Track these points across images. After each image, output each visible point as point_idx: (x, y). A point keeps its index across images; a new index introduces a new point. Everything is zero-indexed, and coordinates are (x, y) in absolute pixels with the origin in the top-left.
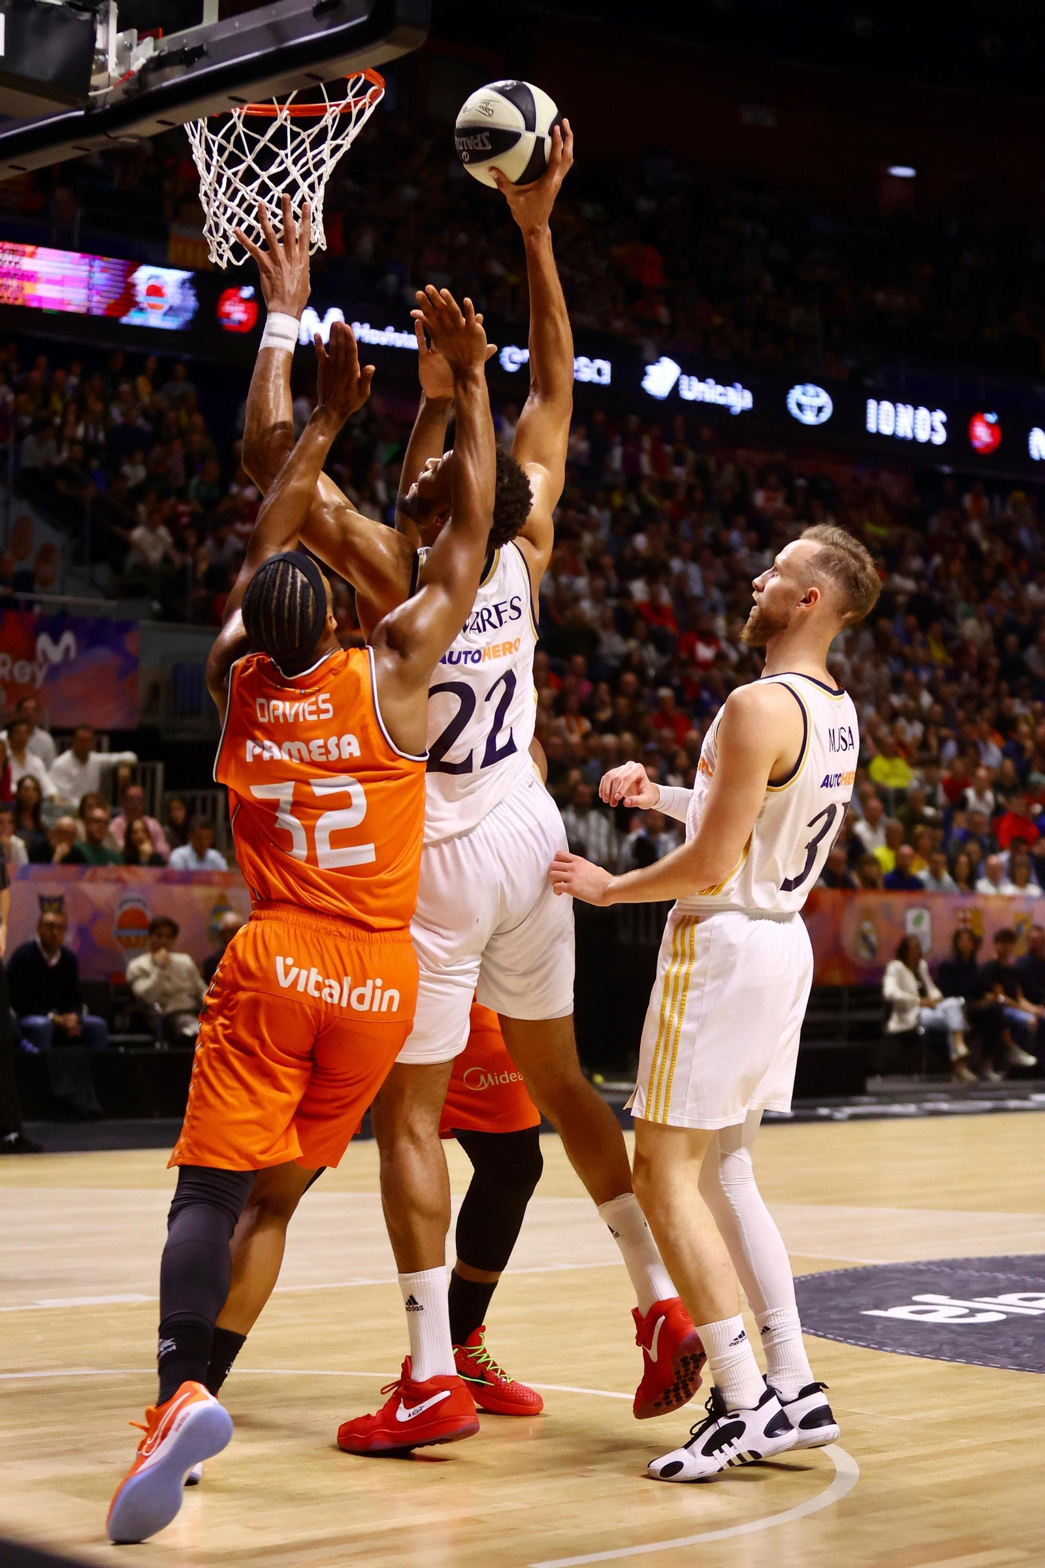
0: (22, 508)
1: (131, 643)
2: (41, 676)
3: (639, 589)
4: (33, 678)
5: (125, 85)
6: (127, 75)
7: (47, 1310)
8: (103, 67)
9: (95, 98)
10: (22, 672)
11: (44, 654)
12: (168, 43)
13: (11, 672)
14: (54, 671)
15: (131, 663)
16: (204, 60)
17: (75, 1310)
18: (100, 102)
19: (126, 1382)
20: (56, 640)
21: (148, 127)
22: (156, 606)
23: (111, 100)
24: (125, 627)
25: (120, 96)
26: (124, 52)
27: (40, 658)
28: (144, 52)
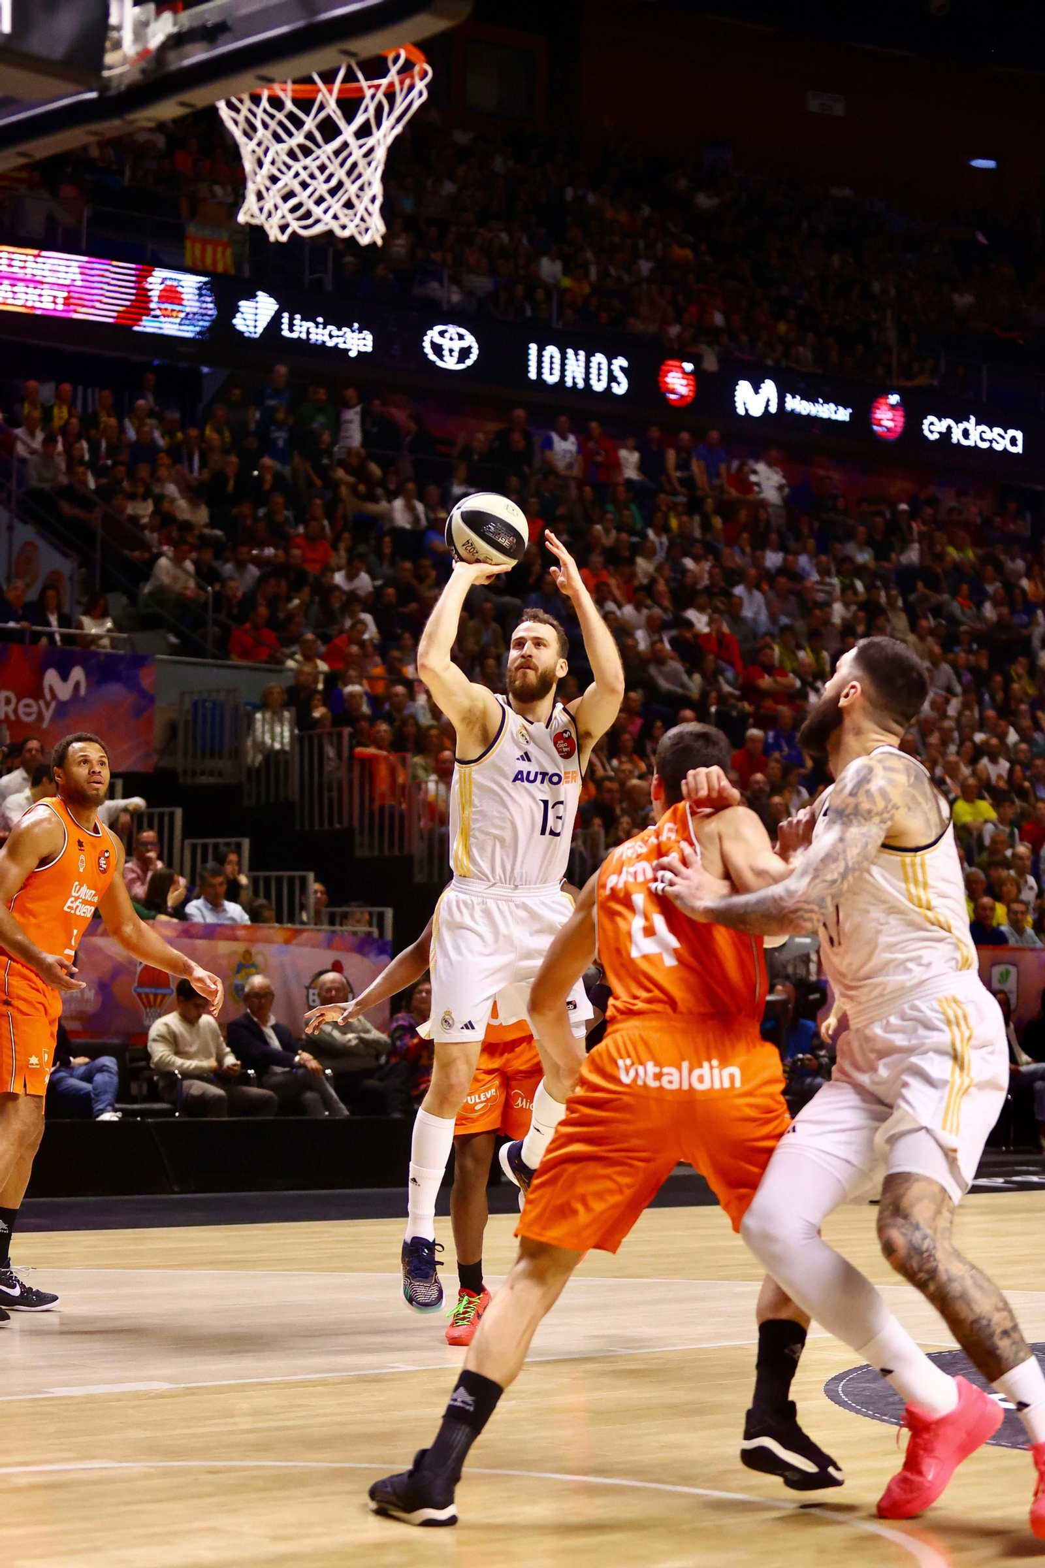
0: (26, 532)
1: (146, 679)
2: (48, 715)
3: (700, 621)
4: (40, 716)
5: (143, 64)
6: (144, 54)
7: (57, 1398)
8: (118, 45)
9: (109, 79)
10: (28, 710)
11: (51, 689)
12: (188, 18)
13: (15, 711)
14: (62, 709)
15: (147, 700)
16: (227, 36)
17: (90, 1399)
18: (114, 84)
19: (148, 1476)
20: (64, 677)
21: (168, 110)
22: (173, 639)
23: (126, 81)
24: (139, 661)
25: (136, 76)
26: (141, 28)
27: (48, 696)
28: (163, 28)
